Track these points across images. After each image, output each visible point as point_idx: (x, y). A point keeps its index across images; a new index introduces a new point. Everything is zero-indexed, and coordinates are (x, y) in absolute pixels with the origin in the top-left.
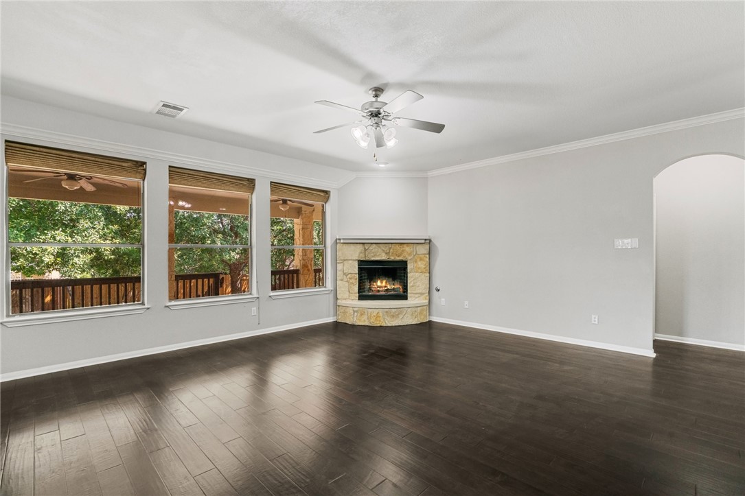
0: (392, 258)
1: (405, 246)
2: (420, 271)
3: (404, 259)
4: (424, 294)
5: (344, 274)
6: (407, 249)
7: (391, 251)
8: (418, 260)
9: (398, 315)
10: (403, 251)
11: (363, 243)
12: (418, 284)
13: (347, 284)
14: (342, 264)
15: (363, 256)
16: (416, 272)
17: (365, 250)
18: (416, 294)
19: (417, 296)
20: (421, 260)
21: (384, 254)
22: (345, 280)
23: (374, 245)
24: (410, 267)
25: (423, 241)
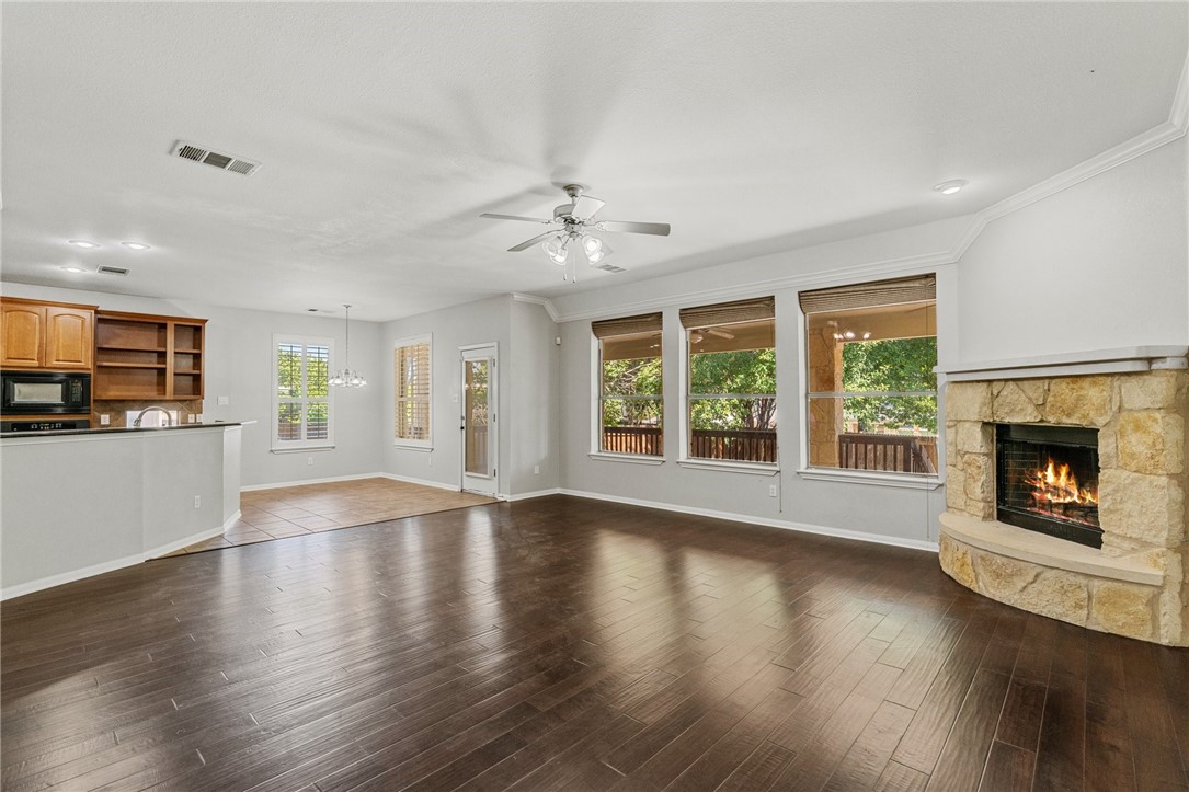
0: (1052, 420)
1: (1086, 383)
2: (1133, 465)
3: (1084, 424)
4: (1145, 545)
5: (958, 452)
6: (1093, 393)
7: (1050, 399)
8: (1129, 428)
9: (1011, 576)
10: (1079, 399)
11: (990, 382)
12: (1128, 506)
13: (962, 477)
14: (953, 430)
15: (989, 412)
16: (1124, 467)
17: (993, 397)
18: (1124, 537)
19: (1127, 545)
20: (1138, 427)
21: (1030, 408)
22: (960, 466)
23: (1011, 385)
24: (1105, 447)
25: (1139, 367)
